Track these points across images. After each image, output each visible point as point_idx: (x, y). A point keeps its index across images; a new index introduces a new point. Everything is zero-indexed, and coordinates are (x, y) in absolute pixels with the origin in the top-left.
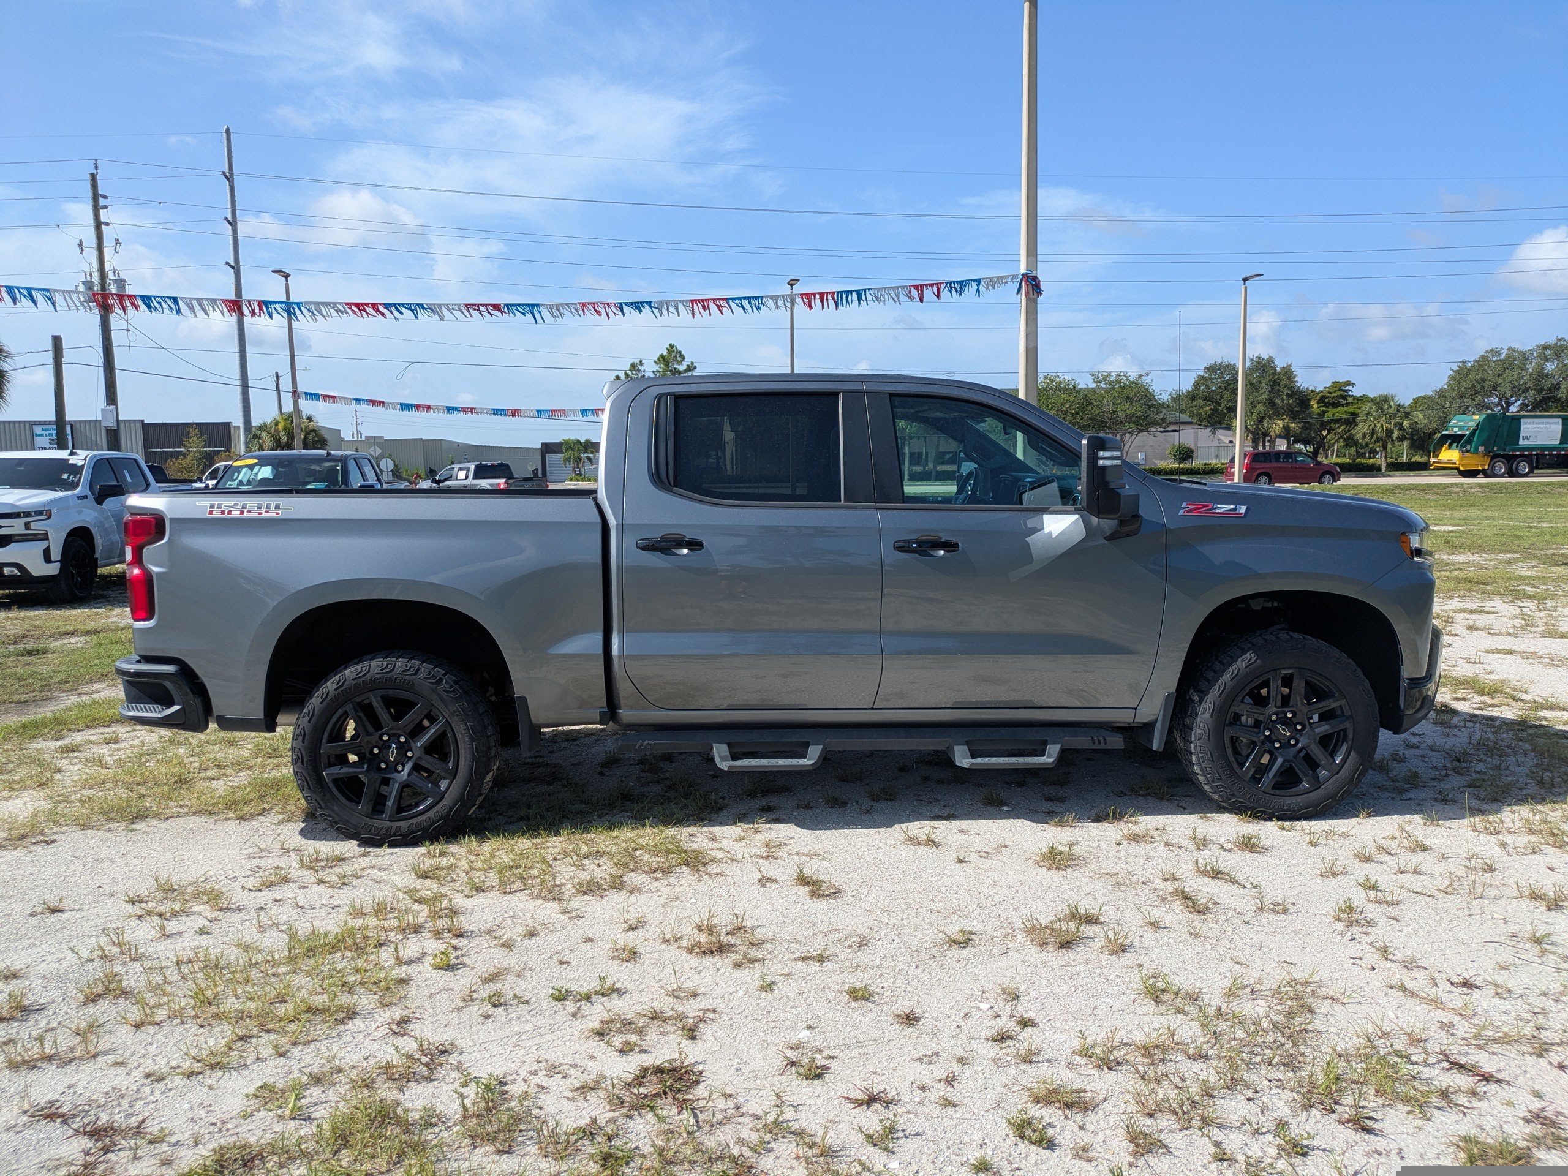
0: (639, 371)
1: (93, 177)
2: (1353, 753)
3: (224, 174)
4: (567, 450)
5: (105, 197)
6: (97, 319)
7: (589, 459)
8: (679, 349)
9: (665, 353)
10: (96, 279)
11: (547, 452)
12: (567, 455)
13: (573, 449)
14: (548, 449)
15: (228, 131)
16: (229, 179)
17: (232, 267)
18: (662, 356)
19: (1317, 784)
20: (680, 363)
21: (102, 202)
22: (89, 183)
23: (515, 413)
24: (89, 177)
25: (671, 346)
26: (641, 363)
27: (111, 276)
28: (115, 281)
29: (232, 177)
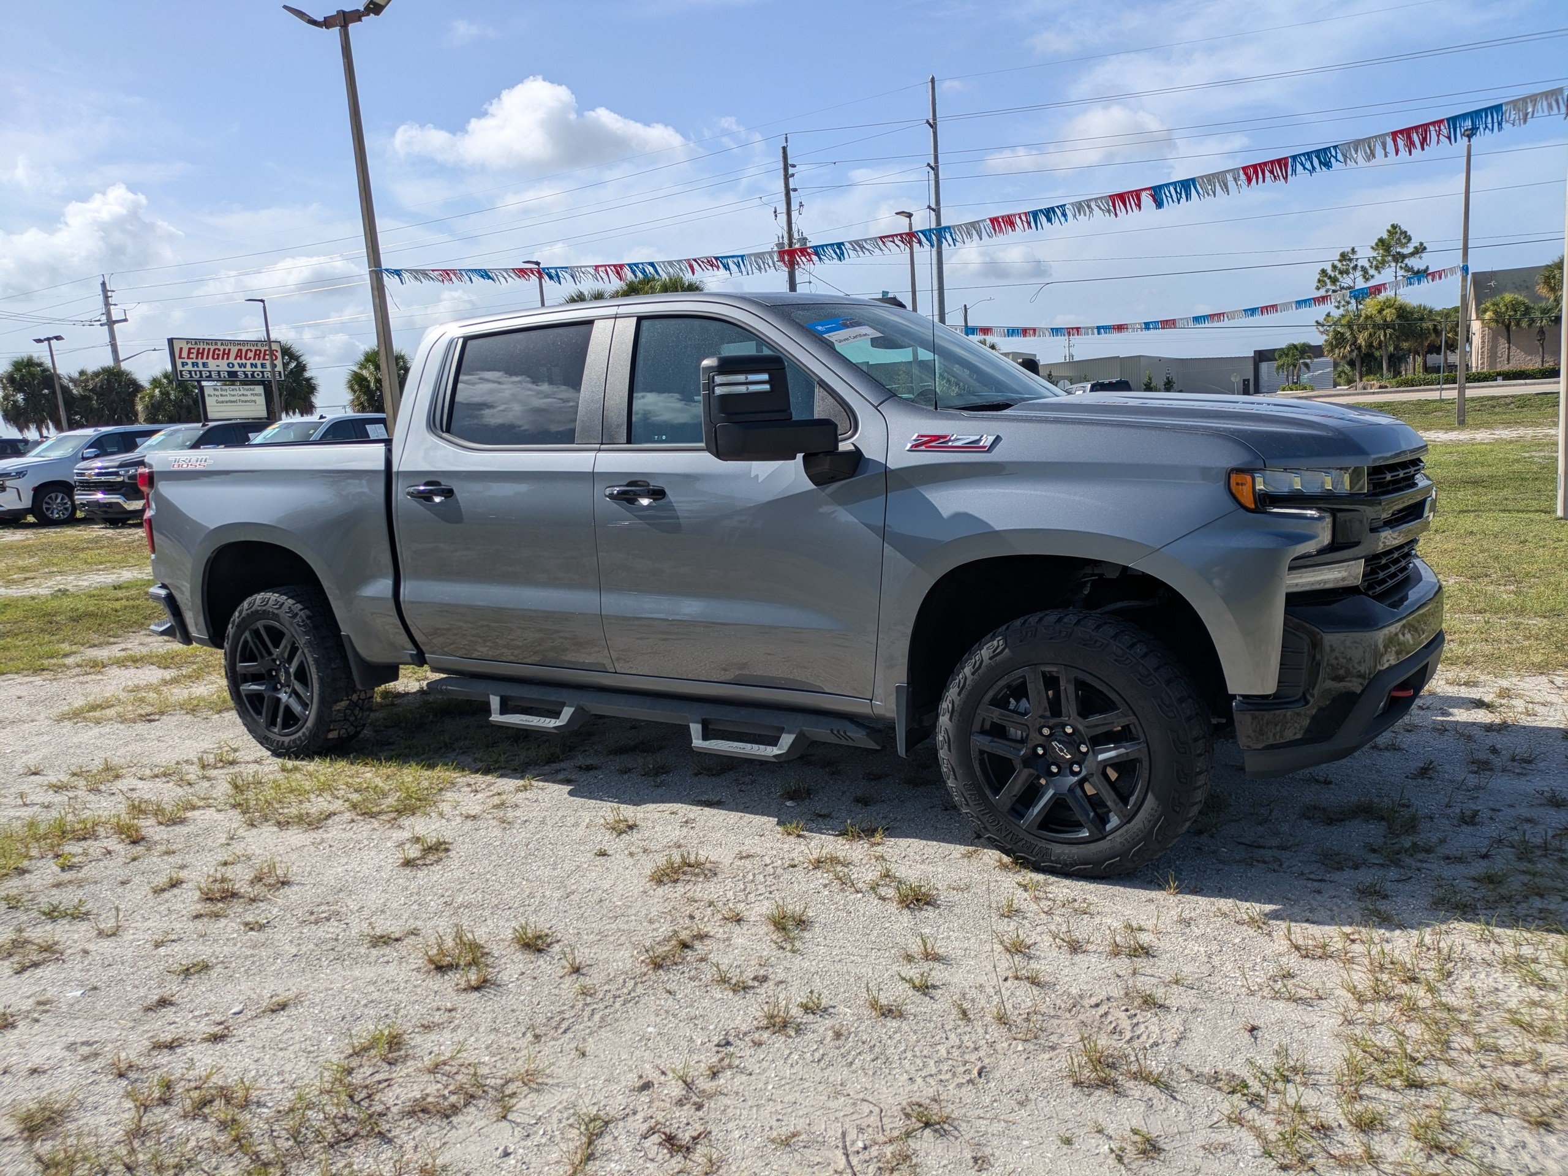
0: (1350, 260)
1: (784, 149)
2: (1150, 796)
3: (928, 122)
4: (1280, 356)
5: (794, 166)
6: (786, 275)
7: (1307, 365)
8: (1404, 228)
9: (1385, 236)
10: (786, 241)
11: (1261, 360)
12: (1280, 362)
13: (1287, 355)
14: (1262, 356)
15: (933, 80)
16: (933, 126)
17: (934, 210)
18: (1381, 240)
19: (1100, 835)
20: (1403, 245)
21: (791, 170)
22: (781, 155)
23: (1120, 328)
24: (781, 151)
25: (1394, 227)
26: (1353, 251)
27: (796, 236)
28: (799, 240)
29: (935, 123)
